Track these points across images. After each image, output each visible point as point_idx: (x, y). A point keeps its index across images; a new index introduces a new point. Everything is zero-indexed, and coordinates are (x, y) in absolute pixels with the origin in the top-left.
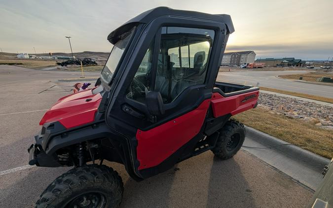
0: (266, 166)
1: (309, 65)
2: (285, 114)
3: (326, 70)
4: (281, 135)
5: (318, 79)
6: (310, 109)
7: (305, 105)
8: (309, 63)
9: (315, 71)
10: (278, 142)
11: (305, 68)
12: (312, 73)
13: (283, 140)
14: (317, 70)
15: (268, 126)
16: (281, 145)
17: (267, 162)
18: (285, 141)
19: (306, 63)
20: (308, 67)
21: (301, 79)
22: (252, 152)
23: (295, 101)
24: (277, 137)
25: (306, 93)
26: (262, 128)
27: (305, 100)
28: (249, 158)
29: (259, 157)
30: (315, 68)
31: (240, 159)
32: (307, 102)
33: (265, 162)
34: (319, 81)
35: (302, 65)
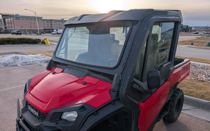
0: (203, 122)
1: (195, 31)
2: (197, 79)
3: (208, 35)
4: (203, 96)
5: (205, 44)
6: (207, 71)
7: (202, 68)
8: (194, 28)
9: (200, 36)
10: (203, 101)
11: (192, 34)
12: (198, 38)
13: (206, 100)
14: (201, 35)
15: (191, 90)
16: (206, 104)
17: (202, 119)
18: (207, 100)
19: (193, 28)
20: (194, 32)
21: (192, 44)
22: (188, 113)
23: (194, 66)
24: (201, 98)
25: (200, 58)
26: (188, 93)
27: (202, 64)
28: (189, 118)
29: (195, 116)
30: (200, 33)
31: (183, 120)
32: (203, 66)
33: (201, 119)
34: (206, 46)
35: (189, 30)
